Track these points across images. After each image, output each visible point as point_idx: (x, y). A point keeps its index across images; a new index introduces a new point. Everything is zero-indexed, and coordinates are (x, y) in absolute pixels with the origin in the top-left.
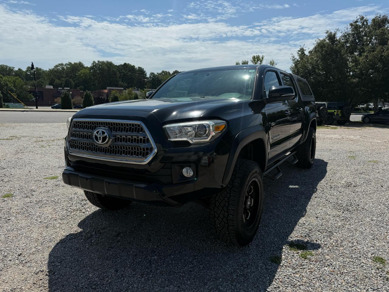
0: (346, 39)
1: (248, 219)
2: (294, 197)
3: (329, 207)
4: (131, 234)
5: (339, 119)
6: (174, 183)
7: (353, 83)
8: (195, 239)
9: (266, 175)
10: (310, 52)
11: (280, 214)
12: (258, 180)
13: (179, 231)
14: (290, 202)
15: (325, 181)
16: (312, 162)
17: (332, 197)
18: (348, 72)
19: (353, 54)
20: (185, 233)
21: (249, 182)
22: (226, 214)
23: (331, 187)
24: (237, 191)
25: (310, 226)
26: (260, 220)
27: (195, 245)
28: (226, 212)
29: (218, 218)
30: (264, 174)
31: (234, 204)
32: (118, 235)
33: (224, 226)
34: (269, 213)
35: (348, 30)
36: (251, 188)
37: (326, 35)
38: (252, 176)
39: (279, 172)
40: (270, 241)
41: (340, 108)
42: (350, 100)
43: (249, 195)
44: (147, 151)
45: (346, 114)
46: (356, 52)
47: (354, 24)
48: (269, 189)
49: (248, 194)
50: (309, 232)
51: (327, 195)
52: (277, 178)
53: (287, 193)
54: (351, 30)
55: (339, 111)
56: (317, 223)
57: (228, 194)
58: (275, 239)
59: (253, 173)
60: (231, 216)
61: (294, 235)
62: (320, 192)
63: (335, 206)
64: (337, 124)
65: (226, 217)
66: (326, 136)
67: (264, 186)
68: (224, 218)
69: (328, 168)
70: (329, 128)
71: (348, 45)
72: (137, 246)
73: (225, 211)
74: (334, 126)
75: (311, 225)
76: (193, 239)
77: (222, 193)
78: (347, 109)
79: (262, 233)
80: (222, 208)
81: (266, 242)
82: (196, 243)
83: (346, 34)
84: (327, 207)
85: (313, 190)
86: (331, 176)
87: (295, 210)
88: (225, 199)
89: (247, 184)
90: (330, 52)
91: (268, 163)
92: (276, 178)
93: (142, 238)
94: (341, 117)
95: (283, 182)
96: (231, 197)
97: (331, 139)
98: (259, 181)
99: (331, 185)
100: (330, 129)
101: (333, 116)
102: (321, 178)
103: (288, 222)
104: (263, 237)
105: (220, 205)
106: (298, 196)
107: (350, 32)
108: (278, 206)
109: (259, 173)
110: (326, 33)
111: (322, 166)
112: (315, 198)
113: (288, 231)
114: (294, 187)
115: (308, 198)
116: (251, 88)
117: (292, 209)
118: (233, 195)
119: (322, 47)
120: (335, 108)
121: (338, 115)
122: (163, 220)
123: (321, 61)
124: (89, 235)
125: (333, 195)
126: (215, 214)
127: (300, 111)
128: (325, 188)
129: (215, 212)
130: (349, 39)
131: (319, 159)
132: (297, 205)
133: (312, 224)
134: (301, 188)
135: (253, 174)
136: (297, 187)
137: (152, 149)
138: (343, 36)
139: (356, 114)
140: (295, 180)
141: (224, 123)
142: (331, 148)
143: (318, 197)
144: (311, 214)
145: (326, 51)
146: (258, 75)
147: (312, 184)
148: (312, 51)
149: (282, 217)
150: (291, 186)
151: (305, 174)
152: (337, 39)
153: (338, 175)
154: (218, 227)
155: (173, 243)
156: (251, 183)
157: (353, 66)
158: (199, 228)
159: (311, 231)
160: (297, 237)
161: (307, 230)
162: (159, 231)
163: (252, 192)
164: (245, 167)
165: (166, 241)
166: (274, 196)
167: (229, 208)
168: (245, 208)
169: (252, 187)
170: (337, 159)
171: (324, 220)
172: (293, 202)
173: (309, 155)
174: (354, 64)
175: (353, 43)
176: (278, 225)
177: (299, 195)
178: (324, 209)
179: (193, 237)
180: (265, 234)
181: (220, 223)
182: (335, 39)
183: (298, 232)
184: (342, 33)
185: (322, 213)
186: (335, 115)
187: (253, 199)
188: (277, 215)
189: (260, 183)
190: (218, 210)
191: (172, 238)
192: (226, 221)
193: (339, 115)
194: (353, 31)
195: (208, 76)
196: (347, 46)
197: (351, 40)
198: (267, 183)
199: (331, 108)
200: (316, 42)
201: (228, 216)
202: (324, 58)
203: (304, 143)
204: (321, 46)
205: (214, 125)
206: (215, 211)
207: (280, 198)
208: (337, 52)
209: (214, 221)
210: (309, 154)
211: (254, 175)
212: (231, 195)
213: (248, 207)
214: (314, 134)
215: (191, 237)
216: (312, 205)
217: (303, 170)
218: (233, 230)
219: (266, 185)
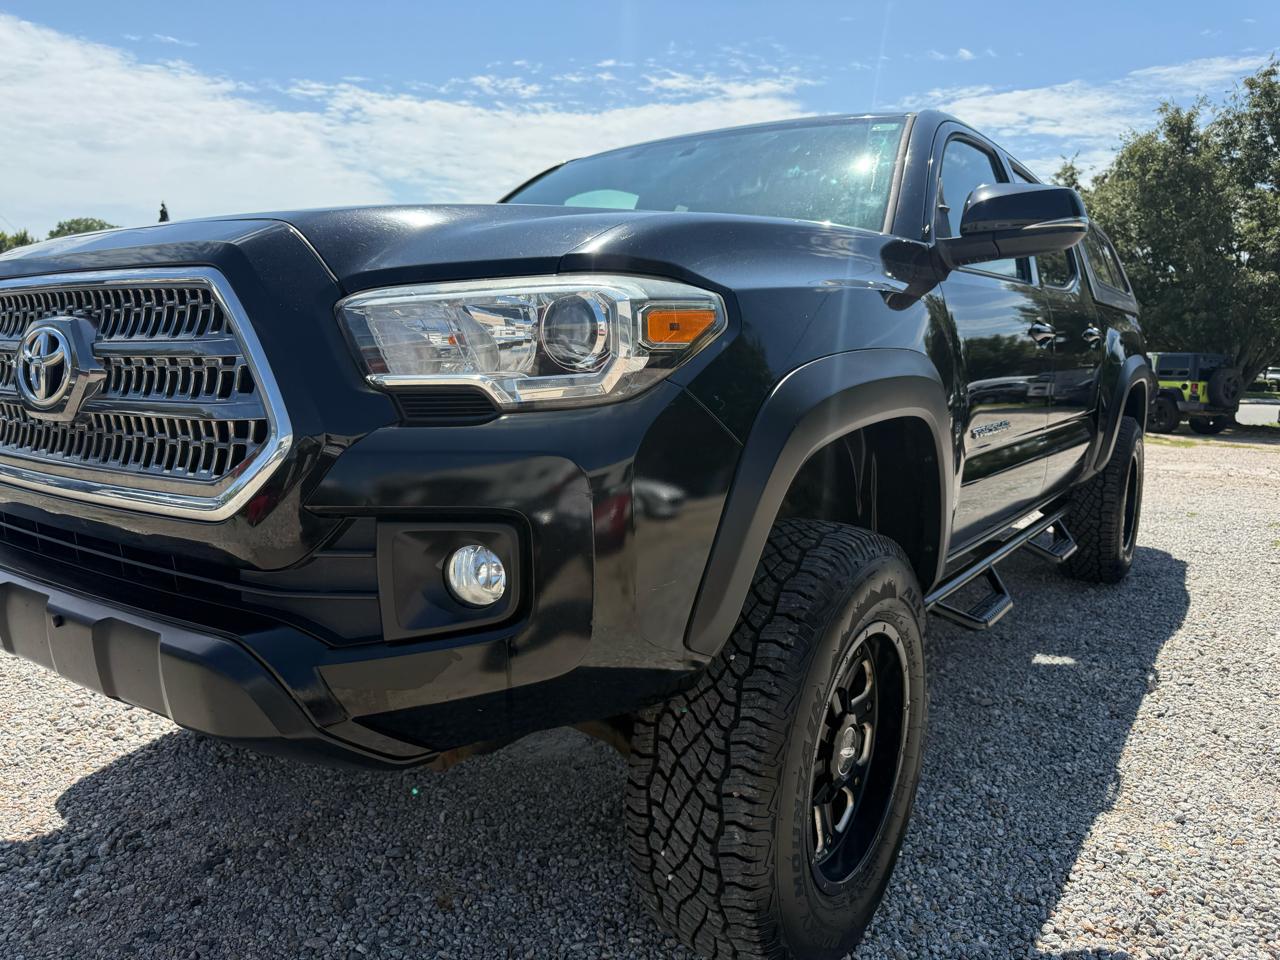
0: (1231, 135)
1: (840, 827)
2: (1062, 710)
3: (1230, 769)
4: (273, 862)
5: (1199, 414)
6: (386, 639)
7: (1253, 288)
8: (569, 913)
9: (937, 605)
10: (1095, 180)
11: (997, 791)
12: (901, 631)
13: (501, 863)
14: (1045, 734)
15: (1192, 642)
16: (1128, 559)
17: (1238, 715)
18: (1231, 251)
19: (1252, 186)
20: (530, 876)
21: (847, 641)
22: (711, 817)
23: (1224, 669)
24: (775, 691)
25: (1154, 870)
26: (906, 823)
27: (563, 948)
28: (711, 808)
29: (669, 835)
30: (928, 599)
31: (756, 768)
32: (209, 867)
33: (699, 882)
34: (949, 785)
35: (1238, 103)
36: (863, 668)
37: (1161, 118)
38: (863, 609)
39: (999, 591)
40: (948, 952)
41: (1204, 375)
42: (1237, 349)
43: (847, 709)
44: (240, 442)
45: (1227, 396)
46: (1264, 181)
47: (1260, 81)
48: (950, 665)
49: (844, 702)
50: (1150, 906)
51: (1209, 703)
52: (991, 624)
53: (1030, 687)
54: (1248, 100)
55: (1201, 385)
56: (1185, 851)
57: (725, 708)
58: (976, 936)
59: (873, 593)
60: (738, 836)
61: (1076, 921)
62: (1177, 688)
63: (1259, 764)
64: (1192, 431)
65: (711, 835)
66: (1161, 468)
67: (928, 661)
68: (700, 838)
69: (1194, 584)
70: (1165, 442)
71: (1237, 154)
72: (271, 938)
73: (706, 806)
74: (1182, 439)
75: (1157, 862)
76: (562, 914)
77: (696, 699)
78: (1229, 380)
79: (909, 895)
80: (688, 785)
81: (931, 952)
82: (567, 940)
83: (1230, 117)
84: (1222, 764)
85: (1142, 680)
86: (1213, 619)
87: (1068, 773)
88: (708, 732)
89: (838, 655)
90: (1171, 177)
91: (951, 547)
92: (986, 622)
93: (315, 891)
94: (1207, 407)
95: (1007, 637)
96: (742, 723)
97: (1183, 476)
98: (903, 635)
99: (1222, 660)
100: (1166, 445)
101: (1178, 403)
102: (1172, 627)
103: (1038, 836)
104: (916, 921)
105: (683, 767)
106: (1079, 707)
107: (1247, 110)
108: (990, 751)
109: (905, 598)
110: (1161, 110)
111: (1167, 575)
112: (1159, 716)
113: (1044, 893)
114: (1058, 661)
115: (1124, 716)
116: (876, 192)
117: (1056, 768)
118: (752, 714)
119: (1142, 160)
120: (1185, 373)
121: (1194, 398)
122: (444, 796)
123: (1138, 210)
124: (79, 855)
125: (1238, 705)
126: (655, 811)
127: (1091, 339)
128: (1196, 672)
129: (651, 802)
130: (1240, 132)
131: (1150, 546)
132: (1075, 751)
133: (1162, 855)
134: (1090, 667)
135: (875, 598)
136: (1068, 661)
137: (263, 432)
138: (1220, 124)
139: (1253, 400)
140: (1058, 630)
141: (709, 299)
142: (1193, 509)
143: (1170, 713)
144: (1149, 802)
145: (1159, 174)
146: (907, 158)
147: (1134, 652)
148: (1106, 177)
149: (1011, 810)
150: (1041, 659)
151: (1100, 608)
152: (1198, 133)
153: (1243, 617)
154: (669, 882)
155: (457, 928)
156: (861, 646)
157: (1251, 231)
158: (602, 853)
159: (1159, 900)
160: (1094, 933)
161: (1138, 890)
162: (407, 857)
163: (868, 688)
164: (832, 564)
165: (424, 918)
166: (972, 702)
167: (725, 789)
168: (824, 778)
169: (866, 664)
170: (1223, 549)
171: (1219, 839)
172: (1057, 735)
173: (1118, 529)
174: (1255, 223)
175: (1253, 148)
176: (988, 851)
177: (1084, 700)
178: (1210, 777)
179: (564, 901)
180: (928, 905)
181: (679, 867)
182: (1192, 134)
183: (1094, 900)
184: (1217, 113)
185: (1203, 799)
186: (1187, 397)
187: (872, 724)
188: (984, 797)
189: (909, 648)
190: (670, 794)
191: (455, 902)
192: (711, 858)
193: (1198, 398)
194: (1255, 106)
195: (688, 157)
196: (1232, 160)
197: (1246, 137)
198: (940, 639)
199: (1170, 373)
200: (1122, 142)
201: (720, 832)
202: (1149, 199)
203: (1096, 477)
204: (1139, 155)
205: (642, 302)
206: (652, 795)
207: (997, 712)
208: (1198, 178)
209: (644, 851)
210: (1119, 523)
211: (876, 608)
212: (744, 712)
213: (839, 771)
214: (1138, 444)
215: (554, 900)
216: (1149, 752)
217: (1092, 591)
218: (750, 912)
219: (936, 648)
